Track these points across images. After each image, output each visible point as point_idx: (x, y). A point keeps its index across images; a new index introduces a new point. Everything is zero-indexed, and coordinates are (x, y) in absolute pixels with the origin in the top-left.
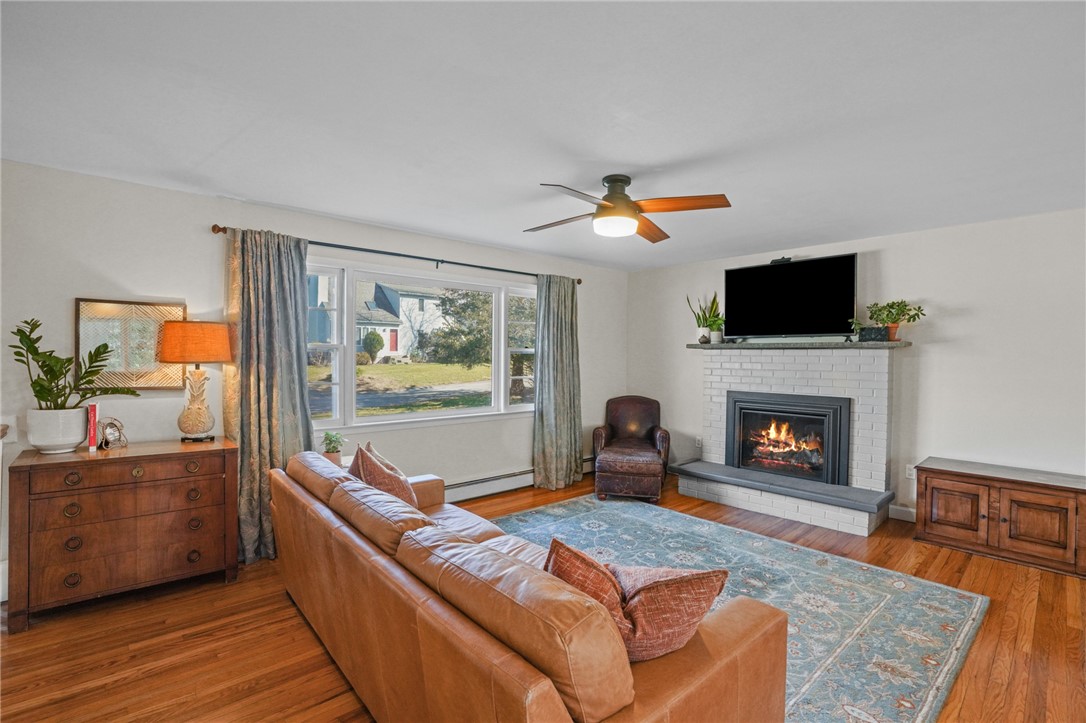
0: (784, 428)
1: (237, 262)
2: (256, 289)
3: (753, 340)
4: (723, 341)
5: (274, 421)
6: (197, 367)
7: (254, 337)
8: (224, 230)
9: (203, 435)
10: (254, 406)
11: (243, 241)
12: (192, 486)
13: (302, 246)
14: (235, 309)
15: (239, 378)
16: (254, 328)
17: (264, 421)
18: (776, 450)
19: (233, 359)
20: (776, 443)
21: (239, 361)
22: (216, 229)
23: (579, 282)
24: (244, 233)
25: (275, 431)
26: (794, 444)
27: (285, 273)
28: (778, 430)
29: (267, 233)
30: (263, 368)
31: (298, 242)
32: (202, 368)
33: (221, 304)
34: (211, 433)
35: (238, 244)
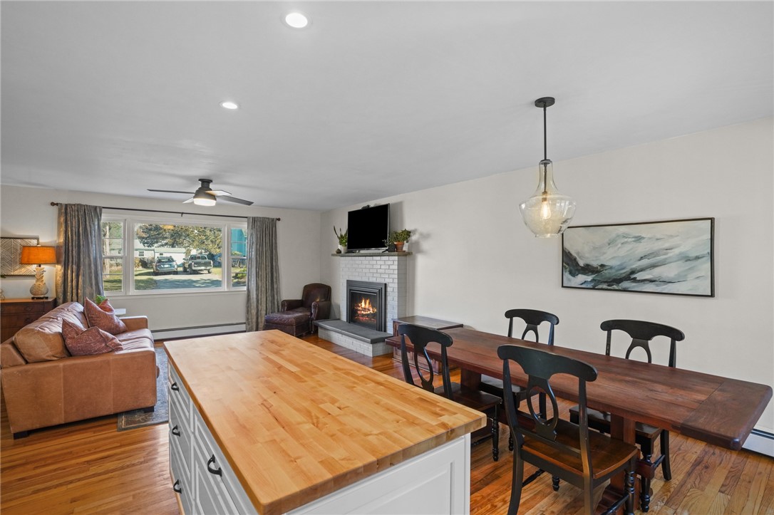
0: (368, 301)
1: (62, 219)
2: (72, 230)
3: (363, 252)
4: (348, 252)
5: (79, 291)
6: (40, 266)
7: (70, 253)
8: (57, 204)
9: (42, 296)
10: (69, 284)
11: (66, 209)
12: (28, 317)
13: (98, 210)
14: (62, 240)
15: (63, 271)
16: (70, 248)
17: (74, 291)
18: (365, 313)
19: (58, 262)
20: (364, 309)
21: (63, 263)
22: (53, 204)
23: (279, 219)
24: (66, 205)
25: (79, 295)
26: (371, 309)
27: (88, 223)
28: (365, 303)
29: (78, 205)
30: (74, 267)
31: (95, 208)
32: (42, 266)
33: (55, 238)
34: (46, 296)
35: (63, 211)
